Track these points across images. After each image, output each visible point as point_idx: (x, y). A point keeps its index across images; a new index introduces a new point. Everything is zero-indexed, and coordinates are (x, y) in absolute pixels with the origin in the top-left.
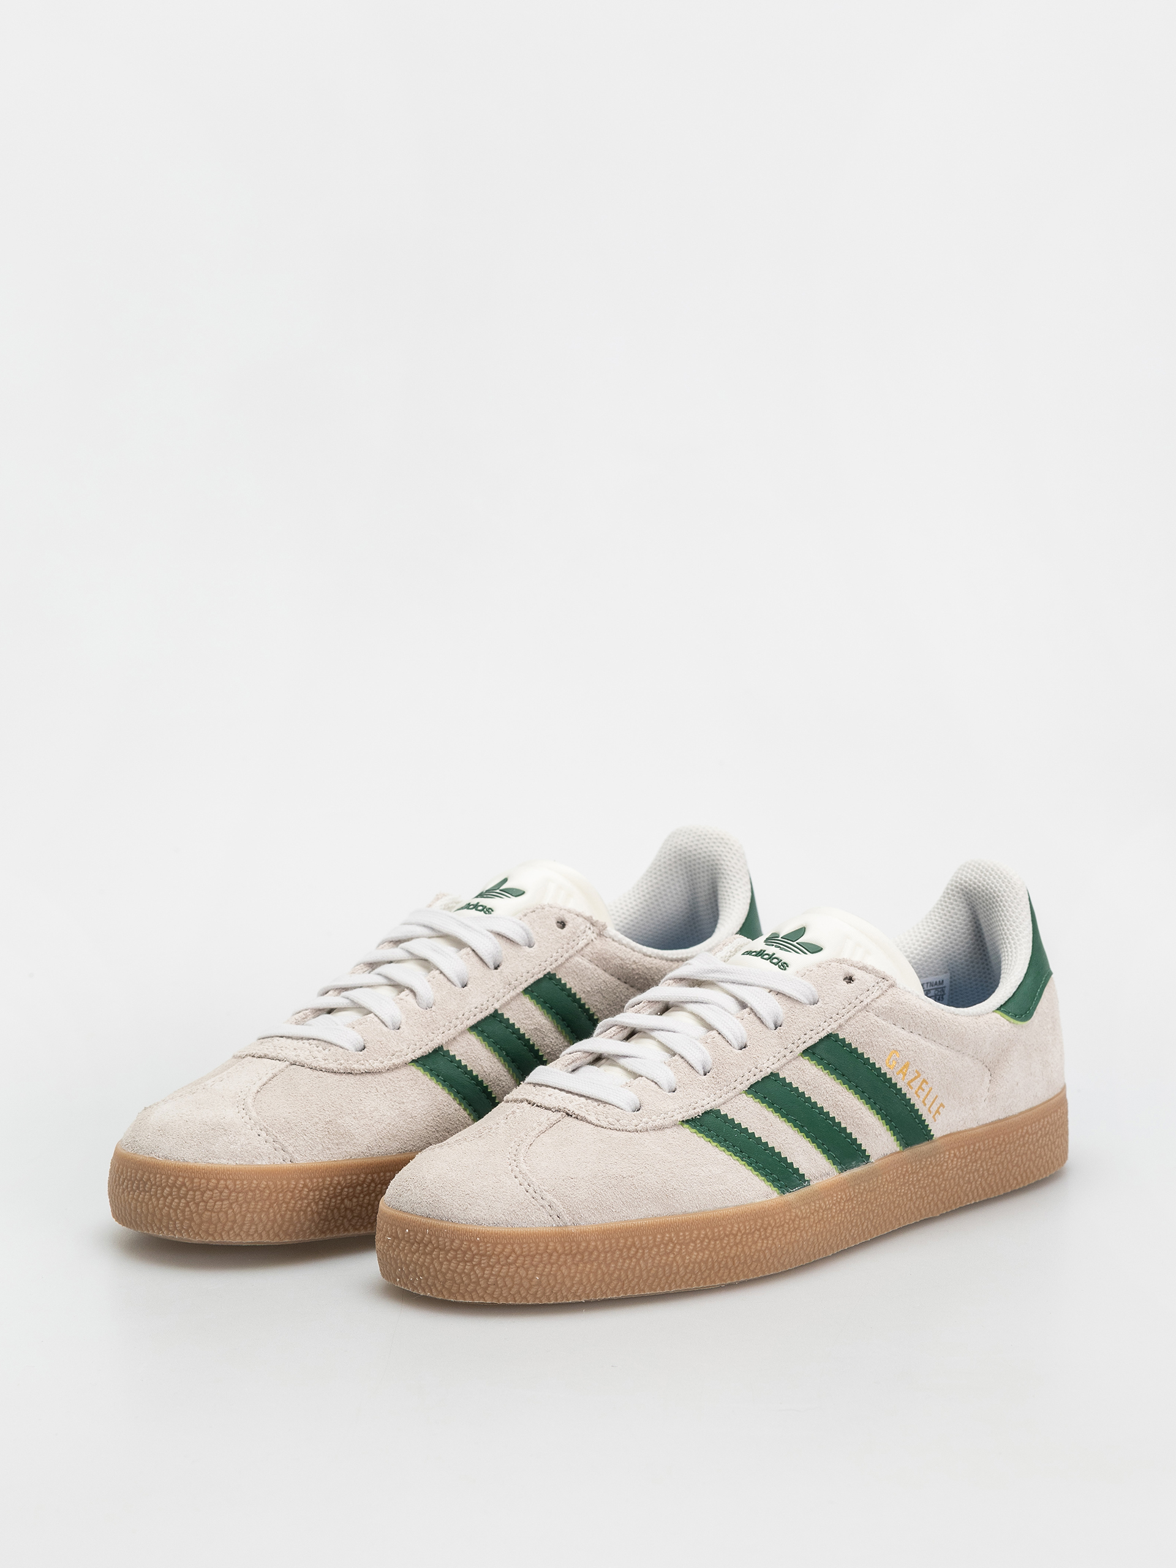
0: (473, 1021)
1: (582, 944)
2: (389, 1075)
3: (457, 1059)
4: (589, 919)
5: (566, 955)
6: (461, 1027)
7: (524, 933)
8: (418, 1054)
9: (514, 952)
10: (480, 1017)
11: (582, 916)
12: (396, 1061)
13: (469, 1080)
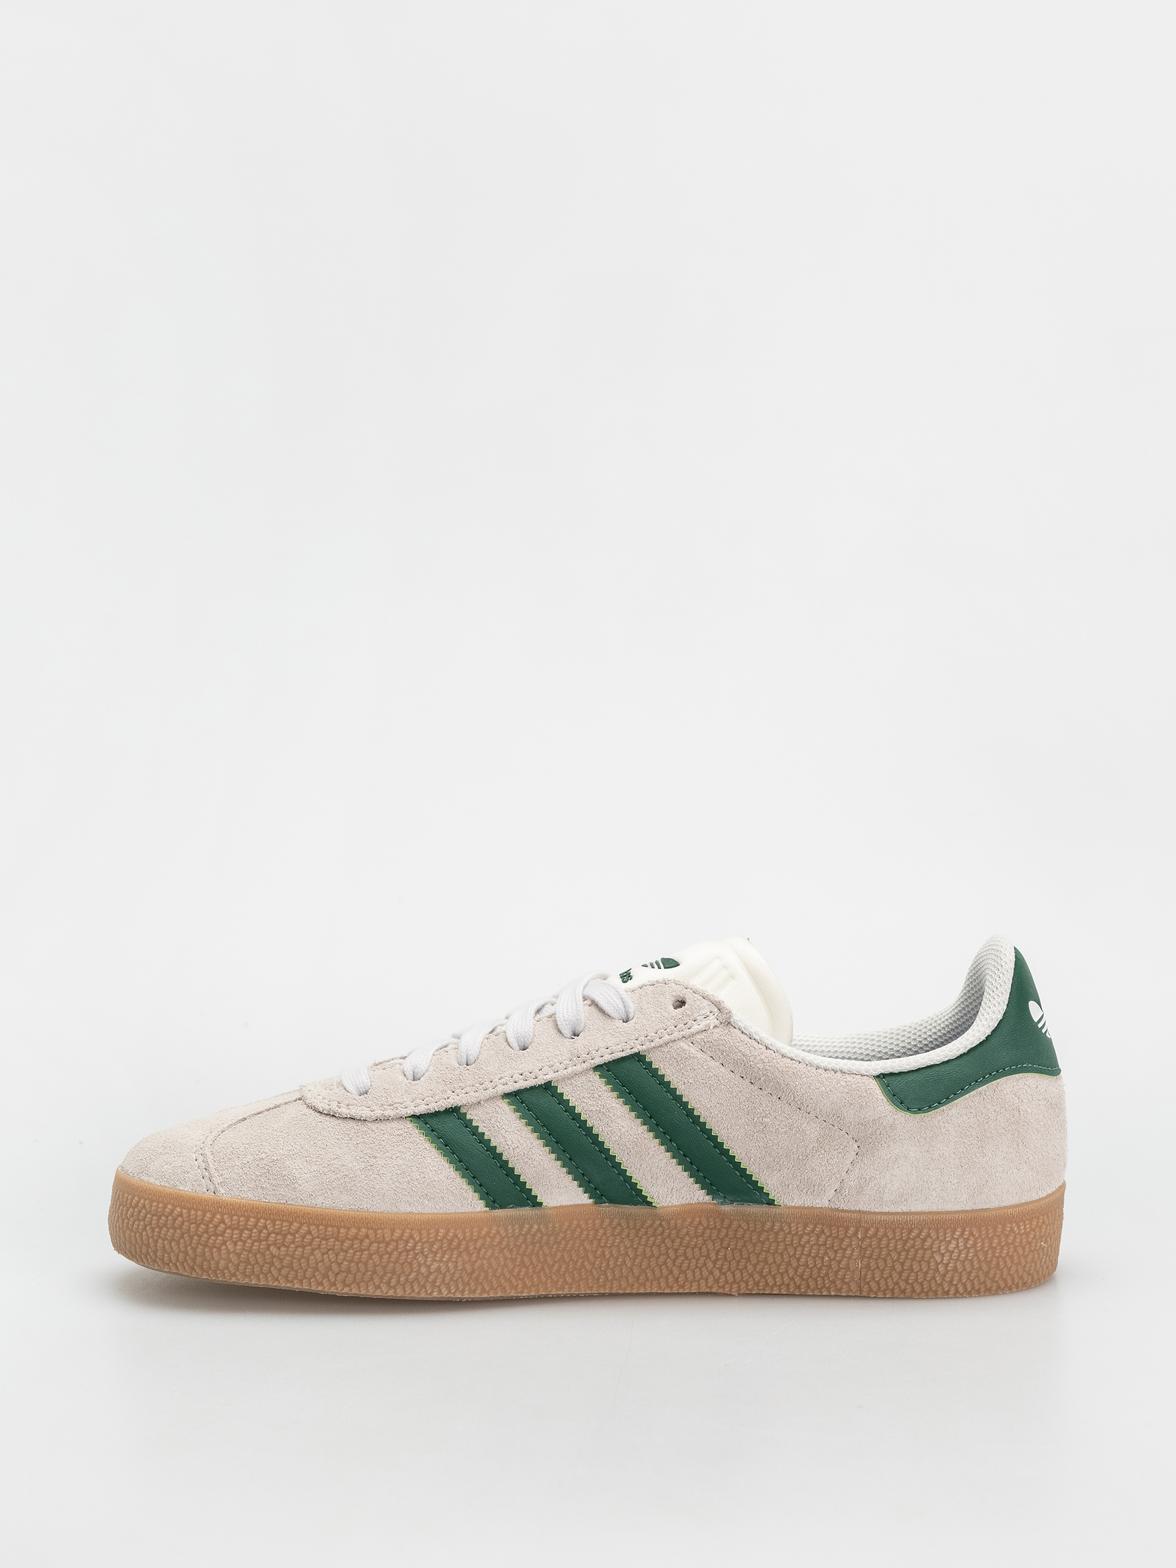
0: (512, 1087)
1: (696, 1028)
2: (374, 1126)
3: (474, 1124)
4: (719, 1006)
5: (666, 1038)
6: (491, 1092)
7: (621, 1006)
8: (422, 1109)
9: (601, 1024)
10: (522, 1084)
11: (709, 1000)
12: (389, 1112)
13: (482, 1150)
